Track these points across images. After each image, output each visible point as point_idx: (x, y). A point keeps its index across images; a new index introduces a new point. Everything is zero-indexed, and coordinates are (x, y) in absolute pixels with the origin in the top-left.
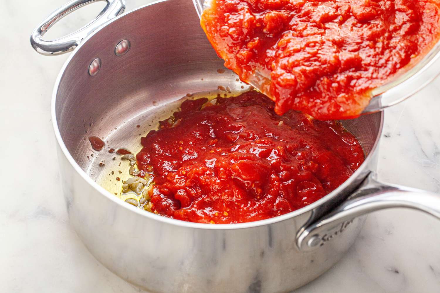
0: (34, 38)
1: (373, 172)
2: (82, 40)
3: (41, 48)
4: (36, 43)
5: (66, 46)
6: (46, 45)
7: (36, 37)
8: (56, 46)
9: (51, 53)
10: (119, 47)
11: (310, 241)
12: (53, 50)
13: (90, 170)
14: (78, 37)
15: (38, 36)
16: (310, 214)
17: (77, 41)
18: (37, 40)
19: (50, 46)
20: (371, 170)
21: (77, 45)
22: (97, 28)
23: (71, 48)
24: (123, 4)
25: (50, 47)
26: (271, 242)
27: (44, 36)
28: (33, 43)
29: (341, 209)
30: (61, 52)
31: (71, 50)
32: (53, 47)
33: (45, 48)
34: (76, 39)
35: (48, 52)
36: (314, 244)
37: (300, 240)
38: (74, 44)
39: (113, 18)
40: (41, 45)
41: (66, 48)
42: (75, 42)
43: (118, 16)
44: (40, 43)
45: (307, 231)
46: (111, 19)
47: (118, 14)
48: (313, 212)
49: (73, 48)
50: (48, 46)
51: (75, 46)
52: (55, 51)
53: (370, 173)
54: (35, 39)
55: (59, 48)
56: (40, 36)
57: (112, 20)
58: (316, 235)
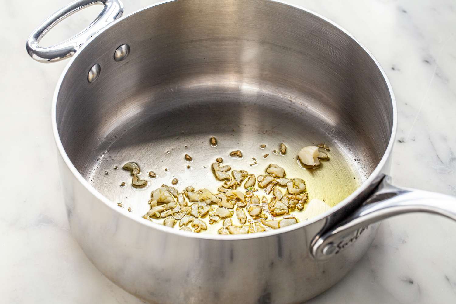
0: (30, 44)
1: (387, 176)
2: (80, 46)
3: (38, 55)
4: (32, 50)
5: (64, 52)
6: (43, 52)
7: (32, 43)
8: (54, 52)
9: (48, 60)
10: (118, 52)
11: (325, 250)
12: (50, 57)
13: (91, 181)
14: (76, 43)
15: (34, 43)
16: (324, 221)
17: (75, 46)
18: (33, 47)
19: (47, 52)
20: (386, 174)
21: (75, 51)
22: (95, 33)
23: (69, 54)
24: (121, 7)
25: (47, 54)
26: (280, 253)
27: (40, 42)
28: (29, 50)
29: (356, 215)
30: (58, 58)
31: (69, 56)
32: (50, 54)
33: (42, 55)
34: (74, 45)
35: (45, 59)
36: (329, 252)
37: (315, 248)
38: (73, 50)
39: (112, 21)
40: (38, 52)
41: (63, 55)
42: (73, 48)
43: (117, 20)
44: (36, 50)
45: (322, 239)
46: (109, 23)
47: (116, 17)
48: (327, 220)
49: (71, 54)
50: (45, 53)
51: (73, 52)
52: (52, 59)
53: (384, 176)
54: (31, 46)
55: (57, 55)
56: (36, 42)
57: (111, 24)
58: (331, 243)
